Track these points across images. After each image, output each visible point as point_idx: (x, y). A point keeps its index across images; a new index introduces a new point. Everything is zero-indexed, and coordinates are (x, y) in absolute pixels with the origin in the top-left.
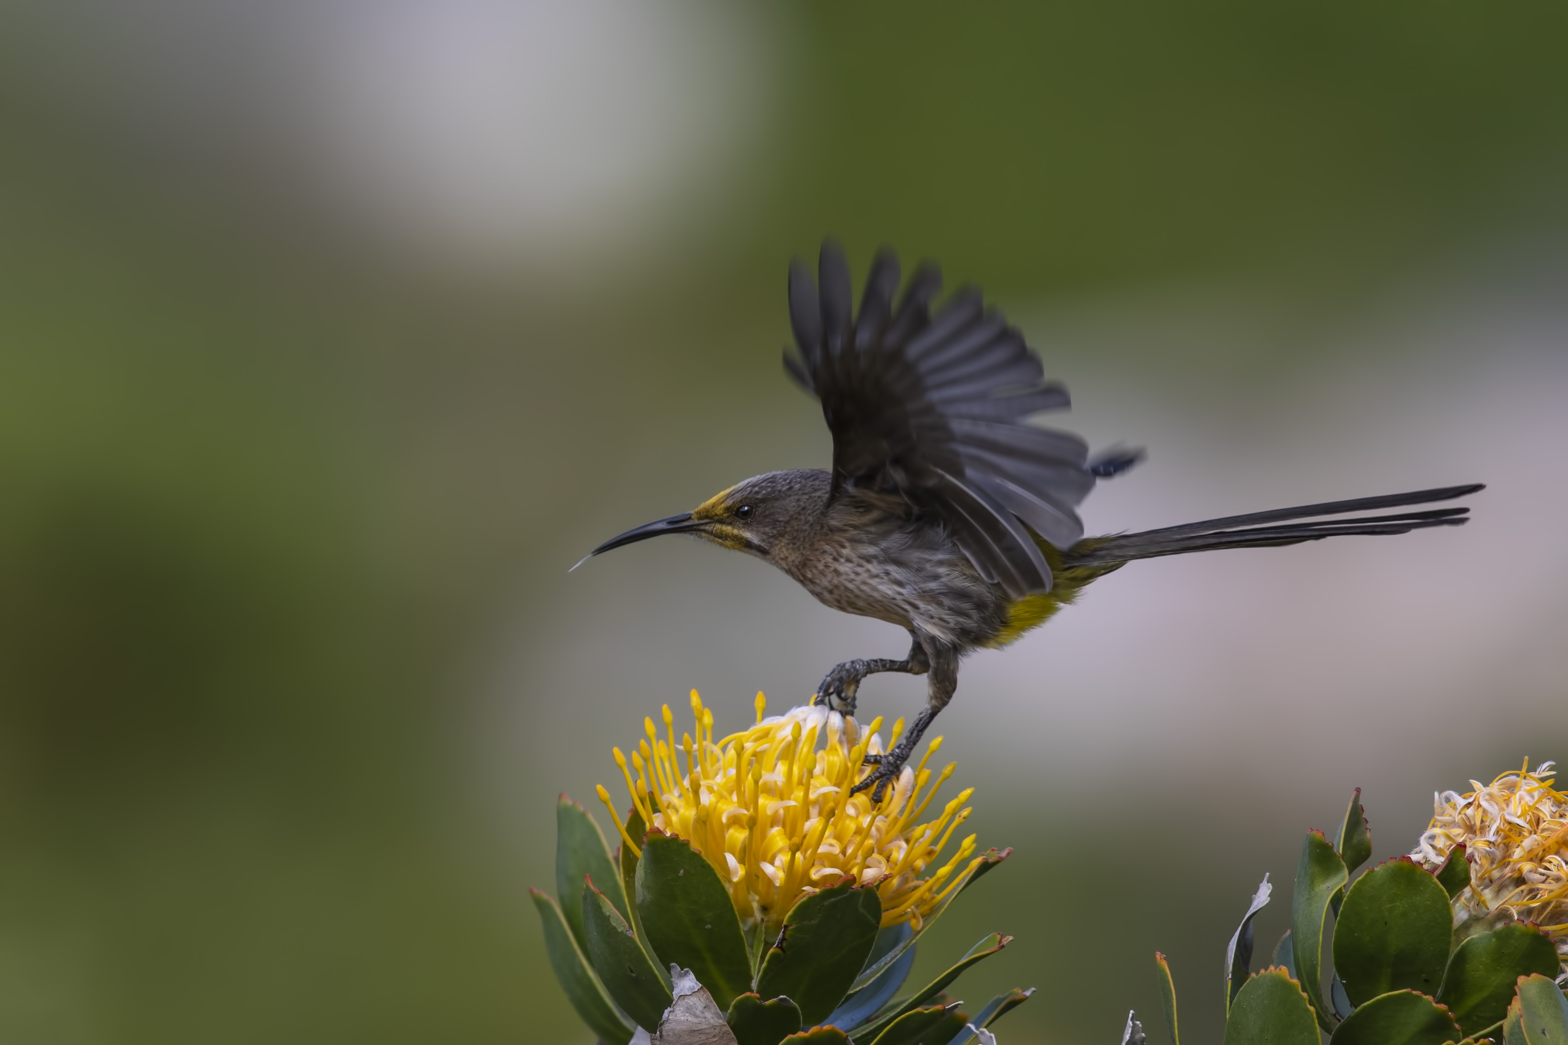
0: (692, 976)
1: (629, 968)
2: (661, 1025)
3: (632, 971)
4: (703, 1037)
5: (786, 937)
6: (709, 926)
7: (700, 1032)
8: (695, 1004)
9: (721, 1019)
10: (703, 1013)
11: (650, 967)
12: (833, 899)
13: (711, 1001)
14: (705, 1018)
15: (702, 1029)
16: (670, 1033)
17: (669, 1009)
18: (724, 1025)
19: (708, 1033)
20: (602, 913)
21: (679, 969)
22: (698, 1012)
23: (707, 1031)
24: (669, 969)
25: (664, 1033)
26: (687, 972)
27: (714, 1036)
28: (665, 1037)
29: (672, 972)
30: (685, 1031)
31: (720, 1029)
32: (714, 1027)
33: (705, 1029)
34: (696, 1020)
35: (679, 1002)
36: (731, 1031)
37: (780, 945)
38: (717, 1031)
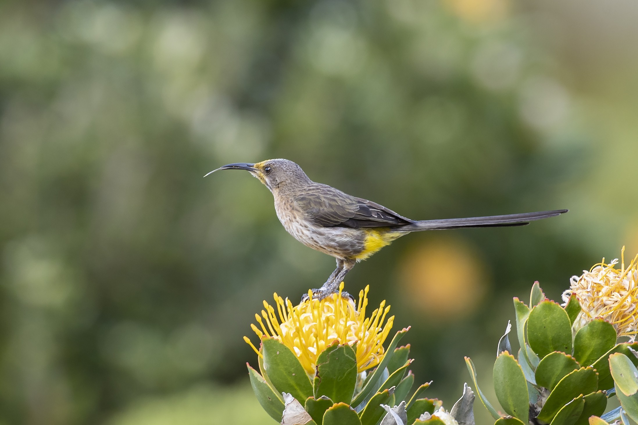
0: (291, 395)
1: (268, 397)
2: (283, 417)
3: (270, 399)
4: (298, 419)
5: (318, 371)
6: (294, 374)
7: (297, 417)
8: (293, 406)
9: (303, 410)
10: (296, 409)
11: (275, 395)
12: (332, 352)
13: (298, 404)
14: (298, 411)
15: (297, 416)
16: (286, 420)
17: (284, 411)
18: (305, 412)
19: (299, 417)
20: (254, 377)
21: (285, 394)
22: (295, 409)
23: (299, 416)
24: (282, 395)
25: (284, 421)
26: (288, 395)
27: (302, 417)
28: (285, 422)
29: (283, 396)
30: (291, 418)
31: (304, 414)
32: (302, 414)
33: (299, 415)
34: (294, 412)
35: (287, 407)
36: (308, 414)
37: (317, 375)
38: (303, 415)
